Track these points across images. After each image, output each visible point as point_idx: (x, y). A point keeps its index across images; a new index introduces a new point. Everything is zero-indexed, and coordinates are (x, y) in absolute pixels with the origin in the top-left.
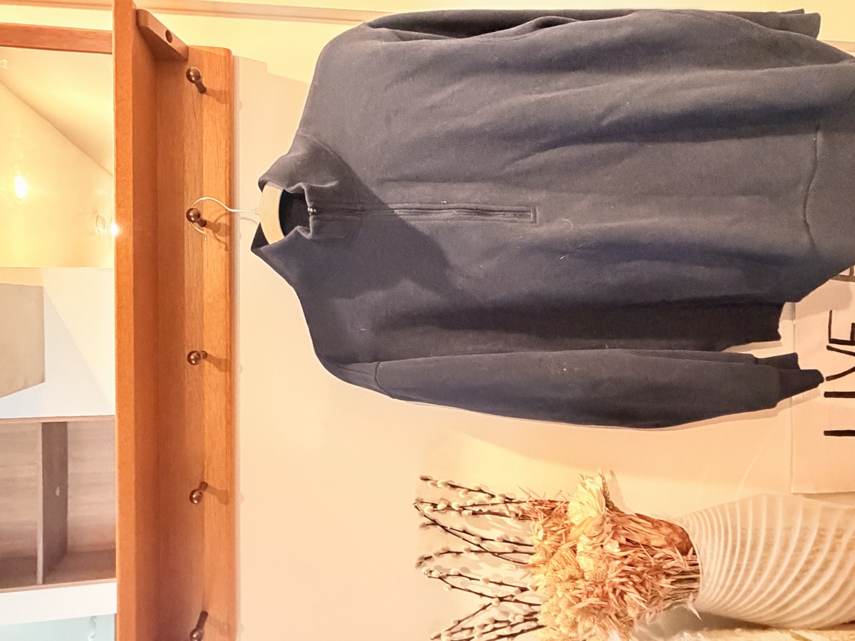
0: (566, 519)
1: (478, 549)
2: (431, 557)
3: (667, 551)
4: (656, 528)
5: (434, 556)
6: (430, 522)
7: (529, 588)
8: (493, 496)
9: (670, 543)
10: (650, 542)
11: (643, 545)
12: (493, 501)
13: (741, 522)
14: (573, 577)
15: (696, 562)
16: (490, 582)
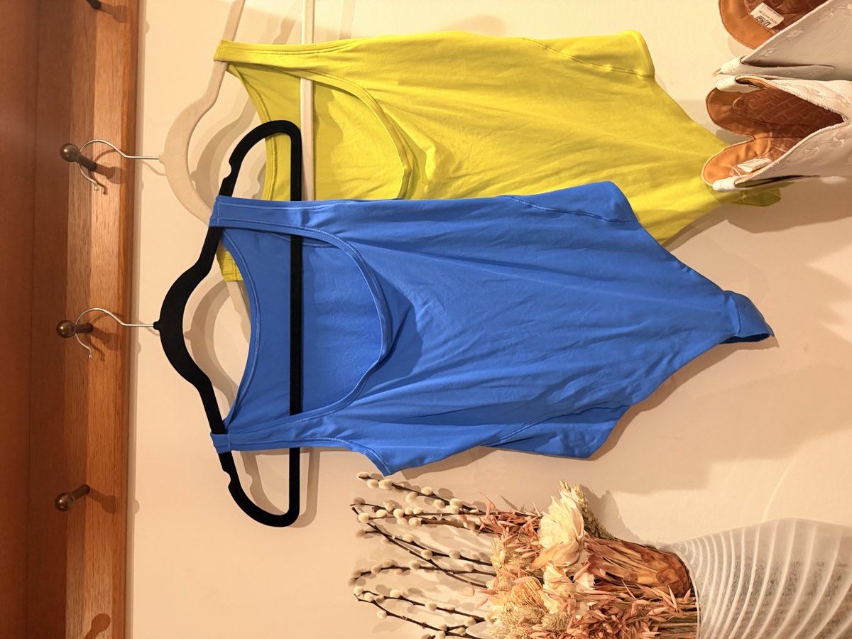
0: (534, 540)
1: (429, 565)
2: (370, 572)
3: (658, 592)
4: (648, 561)
5: (373, 572)
6: (371, 529)
7: (485, 619)
8: (447, 503)
9: (663, 580)
10: (636, 579)
11: (627, 582)
12: (448, 509)
13: (758, 557)
14: (528, 620)
15: (694, 606)
16: (438, 608)
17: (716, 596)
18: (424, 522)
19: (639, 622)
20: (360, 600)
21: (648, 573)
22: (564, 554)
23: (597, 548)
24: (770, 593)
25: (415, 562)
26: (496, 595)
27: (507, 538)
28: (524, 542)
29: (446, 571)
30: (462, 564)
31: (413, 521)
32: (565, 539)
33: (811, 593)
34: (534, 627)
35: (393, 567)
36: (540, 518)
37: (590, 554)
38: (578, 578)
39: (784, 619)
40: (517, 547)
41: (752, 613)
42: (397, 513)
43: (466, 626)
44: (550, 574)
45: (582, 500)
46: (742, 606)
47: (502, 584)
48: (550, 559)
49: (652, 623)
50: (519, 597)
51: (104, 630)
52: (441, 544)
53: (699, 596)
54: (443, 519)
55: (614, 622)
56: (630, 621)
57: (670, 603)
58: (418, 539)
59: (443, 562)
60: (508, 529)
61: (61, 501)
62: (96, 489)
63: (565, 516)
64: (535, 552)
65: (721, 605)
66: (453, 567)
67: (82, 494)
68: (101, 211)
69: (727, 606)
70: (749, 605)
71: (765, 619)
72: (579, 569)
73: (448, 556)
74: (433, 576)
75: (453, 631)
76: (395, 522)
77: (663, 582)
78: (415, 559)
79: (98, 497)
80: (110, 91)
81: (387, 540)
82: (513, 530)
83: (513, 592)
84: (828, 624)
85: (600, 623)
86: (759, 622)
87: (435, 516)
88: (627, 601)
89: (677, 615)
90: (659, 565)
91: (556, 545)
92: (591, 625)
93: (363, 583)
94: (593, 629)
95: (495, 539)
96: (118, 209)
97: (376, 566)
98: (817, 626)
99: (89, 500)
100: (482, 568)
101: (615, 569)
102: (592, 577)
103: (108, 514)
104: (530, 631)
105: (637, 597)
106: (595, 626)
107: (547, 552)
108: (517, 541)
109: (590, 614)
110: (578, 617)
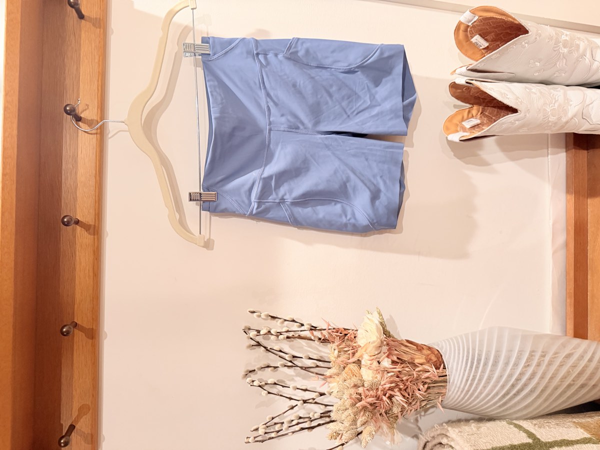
0: (355, 343)
1: (290, 364)
2: (254, 370)
3: (426, 367)
4: (420, 350)
5: (256, 370)
7: (326, 393)
8: (302, 325)
13: (479, 346)
14: (356, 385)
15: (445, 374)
16: (298, 389)
17: (457, 369)
18: (288, 337)
19: (417, 384)
20: (251, 385)
21: (420, 357)
22: (374, 347)
23: (392, 343)
24: (485, 364)
25: (282, 363)
26: (332, 378)
27: (339, 343)
28: (348, 344)
29: (301, 368)
31: (281, 337)
32: (374, 339)
33: (507, 364)
34: (359, 389)
35: (268, 367)
36: (357, 330)
37: (388, 347)
38: (382, 361)
39: (493, 377)
40: (344, 348)
41: (476, 376)
43: (315, 398)
44: (365, 360)
45: (381, 317)
46: (471, 372)
47: (336, 371)
49: (424, 383)
50: (347, 375)
51: (86, 415)
52: (296, 351)
53: (448, 368)
54: (299, 335)
55: (404, 382)
56: (412, 383)
57: (432, 371)
58: (283, 348)
59: (299, 362)
60: (338, 338)
62: (81, 324)
63: (372, 327)
64: (355, 350)
65: (460, 373)
66: (305, 364)
67: (74, 327)
69: (463, 373)
70: (475, 373)
71: (483, 378)
72: (381, 357)
73: (302, 358)
74: (291, 372)
75: (307, 401)
76: (269, 339)
77: (429, 362)
78: (281, 361)
79: (82, 329)
81: (265, 350)
82: (342, 338)
83: (343, 374)
84: (516, 379)
86: (480, 380)
87: (294, 333)
88: (409, 372)
89: (437, 379)
90: (426, 352)
91: (369, 342)
93: (252, 377)
95: (331, 345)
97: (259, 366)
98: (510, 380)
99: (76, 331)
100: (321, 364)
101: (402, 355)
102: (390, 360)
103: (89, 340)
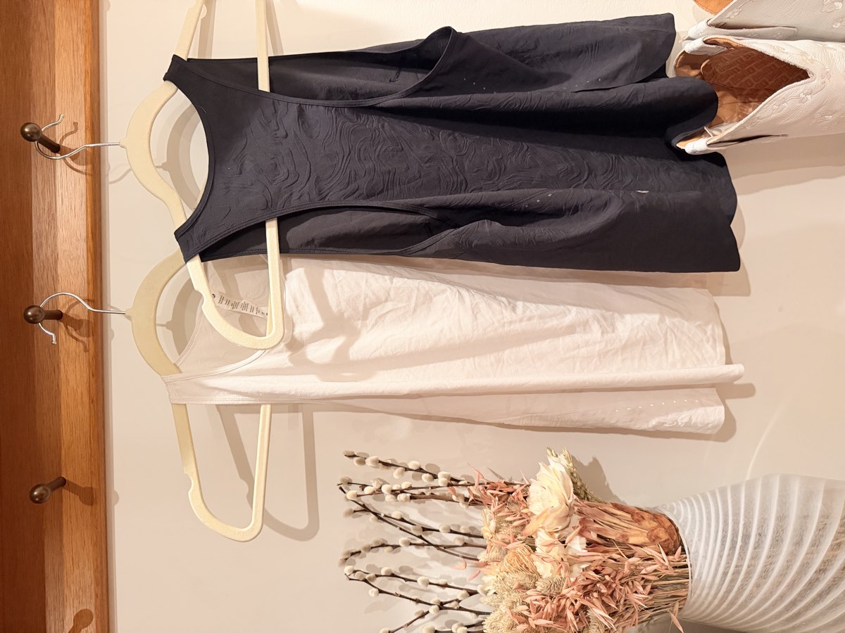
0: (524, 508)
1: (420, 541)
2: (360, 552)
3: (649, 551)
4: (639, 521)
5: (362, 551)
6: (360, 508)
7: (479, 591)
8: (435, 477)
9: (653, 539)
10: (627, 540)
11: (619, 544)
14: (522, 586)
15: (685, 563)
16: (430, 584)
17: (706, 552)
18: (413, 497)
19: (632, 582)
20: (351, 579)
21: (638, 532)
22: (555, 518)
23: (587, 510)
24: (758, 545)
25: (405, 539)
26: (488, 567)
27: (497, 507)
28: (514, 510)
29: (437, 546)
30: (453, 539)
31: (401, 497)
32: (555, 503)
34: (528, 592)
35: (383, 545)
36: (529, 486)
37: (580, 517)
38: (570, 541)
39: (773, 570)
40: (509, 515)
41: (742, 566)
42: (384, 489)
43: (460, 599)
44: (542, 539)
45: (571, 465)
46: (732, 560)
47: (494, 554)
48: (541, 525)
49: (645, 582)
50: (511, 565)
51: (87, 626)
52: (430, 519)
53: (689, 553)
54: (432, 494)
55: (608, 582)
56: (623, 581)
57: (662, 561)
58: (408, 516)
59: (433, 538)
60: (497, 498)
61: (35, 493)
62: (72, 481)
63: (554, 481)
64: (525, 520)
65: (712, 560)
66: (443, 541)
67: (58, 487)
68: (66, 194)
69: (718, 560)
70: (738, 559)
72: (570, 533)
73: (438, 531)
74: (423, 553)
75: (447, 605)
76: (383, 499)
77: (654, 541)
78: (404, 536)
79: (75, 489)
80: (71, 69)
81: (376, 518)
82: (503, 499)
83: (505, 561)
84: (816, 572)
85: (594, 584)
86: (749, 574)
87: (424, 490)
88: (619, 561)
89: (668, 572)
90: (649, 524)
91: (547, 510)
92: (585, 587)
93: (354, 563)
94: (587, 591)
95: (485, 510)
96: (84, 191)
97: (365, 545)
98: (805, 574)
99: (65, 492)
100: (472, 541)
101: (606, 530)
102: (584, 540)
103: (87, 506)
104: (524, 596)
105: (629, 557)
106: (589, 587)
107: (538, 518)
108: (506, 510)
109: (584, 575)
110: (573, 580)
